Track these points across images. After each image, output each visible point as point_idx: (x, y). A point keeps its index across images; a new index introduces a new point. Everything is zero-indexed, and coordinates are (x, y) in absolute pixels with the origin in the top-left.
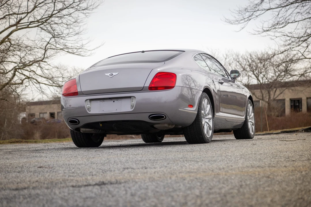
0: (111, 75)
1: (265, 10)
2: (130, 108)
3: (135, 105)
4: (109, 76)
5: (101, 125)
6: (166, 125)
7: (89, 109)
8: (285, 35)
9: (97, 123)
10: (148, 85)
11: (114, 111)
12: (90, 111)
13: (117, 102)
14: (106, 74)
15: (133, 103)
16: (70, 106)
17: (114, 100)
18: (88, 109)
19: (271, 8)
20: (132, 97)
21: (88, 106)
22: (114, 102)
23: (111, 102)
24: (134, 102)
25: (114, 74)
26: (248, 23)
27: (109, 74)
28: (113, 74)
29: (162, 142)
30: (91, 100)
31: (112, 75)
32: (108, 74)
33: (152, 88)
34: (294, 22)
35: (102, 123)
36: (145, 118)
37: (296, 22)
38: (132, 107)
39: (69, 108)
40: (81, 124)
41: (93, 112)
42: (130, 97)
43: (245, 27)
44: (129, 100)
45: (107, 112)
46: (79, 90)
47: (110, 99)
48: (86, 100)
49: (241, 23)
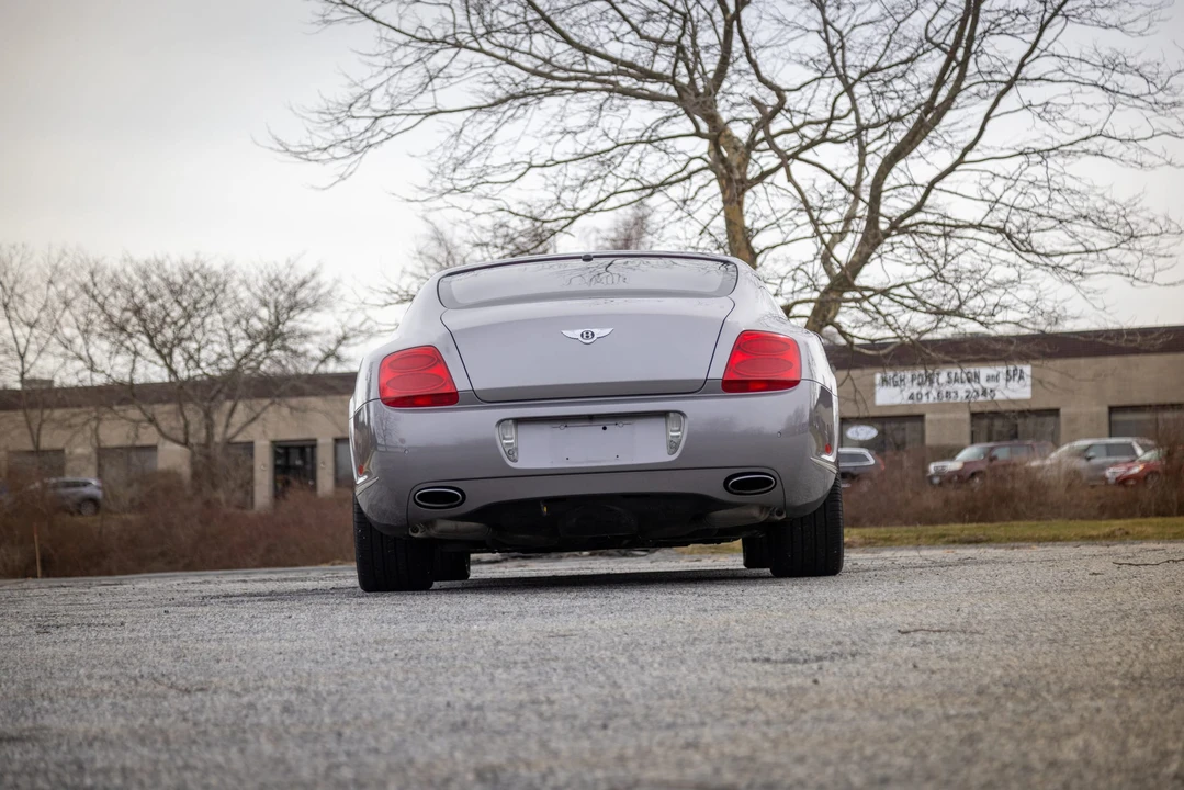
0: (585, 335)
1: (420, 114)
2: (666, 451)
3: (687, 440)
4: (580, 339)
5: (545, 509)
6: (755, 512)
7: (512, 453)
9: (534, 503)
10: (718, 372)
11: (609, 462)
12: (515, 461)
13: (616, 432)
14: (568, 333)
15: (673, 434)
16: (402, 441)
17: (604, 423)
18: (509, 454)
19: (440, 107)
20: (672, 415)
21: (505, 442)
22: (604, 428)
23: (593, 432)
24: (678, 432)
25: (598, 332)
26: (361, 158)
27: (581, 331)
28: (593, 334)
31: (588, 335)
32: (577, 333)
33: (733, 385)
35: (549, 501)
36: (713, 487)
37: (558, 163)
38: (673, 447)
40: (471, 505)
41: (524, 462)
42: (664, 414)
43: (351, 173)
44: (660, 423)
45: (582, 463)
46: (461, 384)
47: (591, 418)
48: (500, 422)
49: (337, 159)
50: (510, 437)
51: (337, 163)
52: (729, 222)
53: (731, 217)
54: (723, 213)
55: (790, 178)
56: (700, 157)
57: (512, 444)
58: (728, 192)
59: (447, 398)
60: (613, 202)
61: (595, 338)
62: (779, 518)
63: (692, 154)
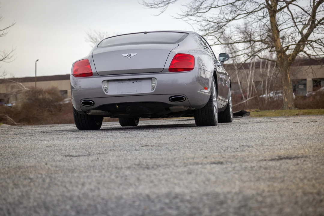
0: (128, 55)
2: (151, 89)
3: (156, 86)
4: (127, 57)
5: (118, 106)
8: (205, 20)
9: (114, 105)
10: (168, 66)
11: (134, 93)
12: (107, 92)
13: (136, 84)
14: (123, 55)
15: (153, 84)
16: (80, 87)
17: (133, 81)
18: (105, 90)
20: (152, 79)
21: (105, 87)
22: (133, 83)
23: (130, 84)
24: (155, 83)
25: (132, 55)
26: (167, 6)
27: (128, 54)
28: (131, 55)
29: (138, 125)
30: (108, 81)
32: (126, 55)
33: (172, 70)
34: (217, 7)
35: (118, 104)
36: (165, 100)
37: (219, 6)
38: (153, 88)
39: (80, 89)
40: (96, 105)
41: (110, 93)
42: (151, 79)
43: (164, 11)
44: (149, 81)
45: (126, 93)
46: (93, 70)
47: (129, 80)
48: (103, 81)
49: (160, 7)
50: (105, 86)
51: (160, 8)
52: (271, 22)
53: (272, 21)
54: (270, 20)
55: (288, 9)
56: (263, 4)
57: (107, 88)
58: (271, 14)
59: (89, 74)
60: (238, 17)
61: (131, 56)
62: (193, 109)
63: (260, 3)
